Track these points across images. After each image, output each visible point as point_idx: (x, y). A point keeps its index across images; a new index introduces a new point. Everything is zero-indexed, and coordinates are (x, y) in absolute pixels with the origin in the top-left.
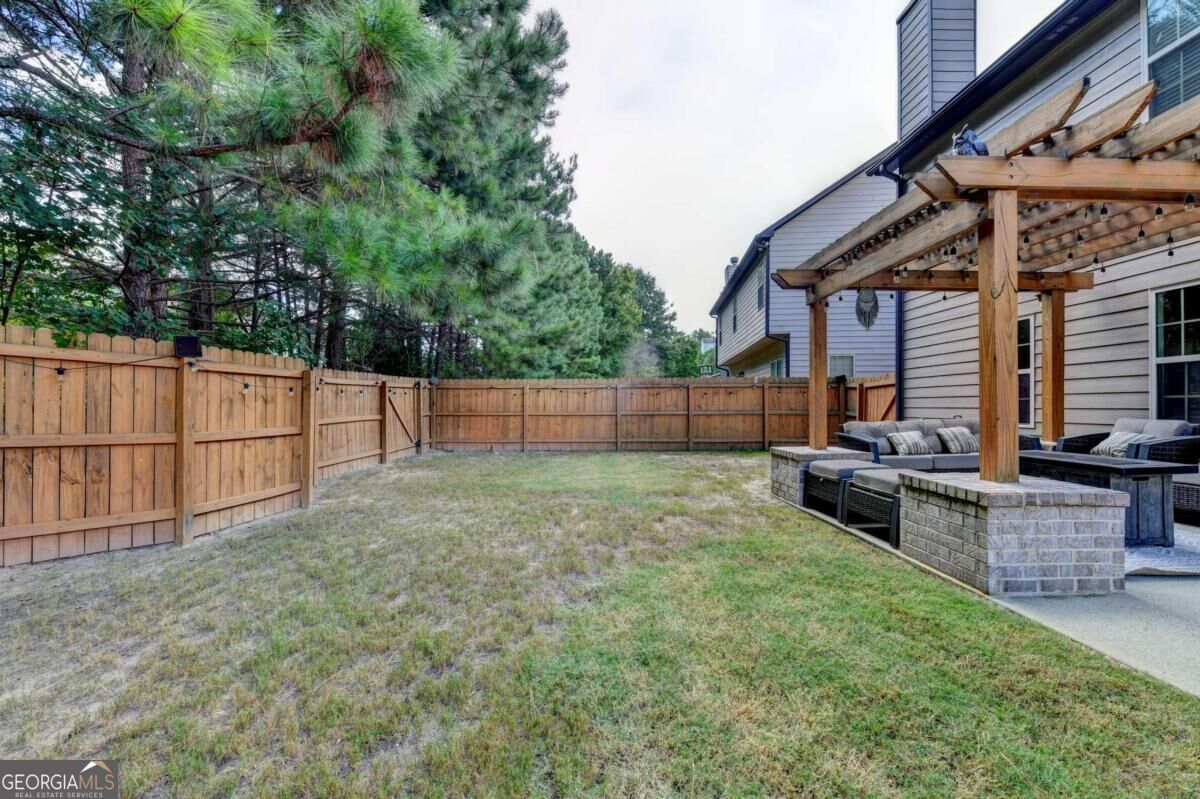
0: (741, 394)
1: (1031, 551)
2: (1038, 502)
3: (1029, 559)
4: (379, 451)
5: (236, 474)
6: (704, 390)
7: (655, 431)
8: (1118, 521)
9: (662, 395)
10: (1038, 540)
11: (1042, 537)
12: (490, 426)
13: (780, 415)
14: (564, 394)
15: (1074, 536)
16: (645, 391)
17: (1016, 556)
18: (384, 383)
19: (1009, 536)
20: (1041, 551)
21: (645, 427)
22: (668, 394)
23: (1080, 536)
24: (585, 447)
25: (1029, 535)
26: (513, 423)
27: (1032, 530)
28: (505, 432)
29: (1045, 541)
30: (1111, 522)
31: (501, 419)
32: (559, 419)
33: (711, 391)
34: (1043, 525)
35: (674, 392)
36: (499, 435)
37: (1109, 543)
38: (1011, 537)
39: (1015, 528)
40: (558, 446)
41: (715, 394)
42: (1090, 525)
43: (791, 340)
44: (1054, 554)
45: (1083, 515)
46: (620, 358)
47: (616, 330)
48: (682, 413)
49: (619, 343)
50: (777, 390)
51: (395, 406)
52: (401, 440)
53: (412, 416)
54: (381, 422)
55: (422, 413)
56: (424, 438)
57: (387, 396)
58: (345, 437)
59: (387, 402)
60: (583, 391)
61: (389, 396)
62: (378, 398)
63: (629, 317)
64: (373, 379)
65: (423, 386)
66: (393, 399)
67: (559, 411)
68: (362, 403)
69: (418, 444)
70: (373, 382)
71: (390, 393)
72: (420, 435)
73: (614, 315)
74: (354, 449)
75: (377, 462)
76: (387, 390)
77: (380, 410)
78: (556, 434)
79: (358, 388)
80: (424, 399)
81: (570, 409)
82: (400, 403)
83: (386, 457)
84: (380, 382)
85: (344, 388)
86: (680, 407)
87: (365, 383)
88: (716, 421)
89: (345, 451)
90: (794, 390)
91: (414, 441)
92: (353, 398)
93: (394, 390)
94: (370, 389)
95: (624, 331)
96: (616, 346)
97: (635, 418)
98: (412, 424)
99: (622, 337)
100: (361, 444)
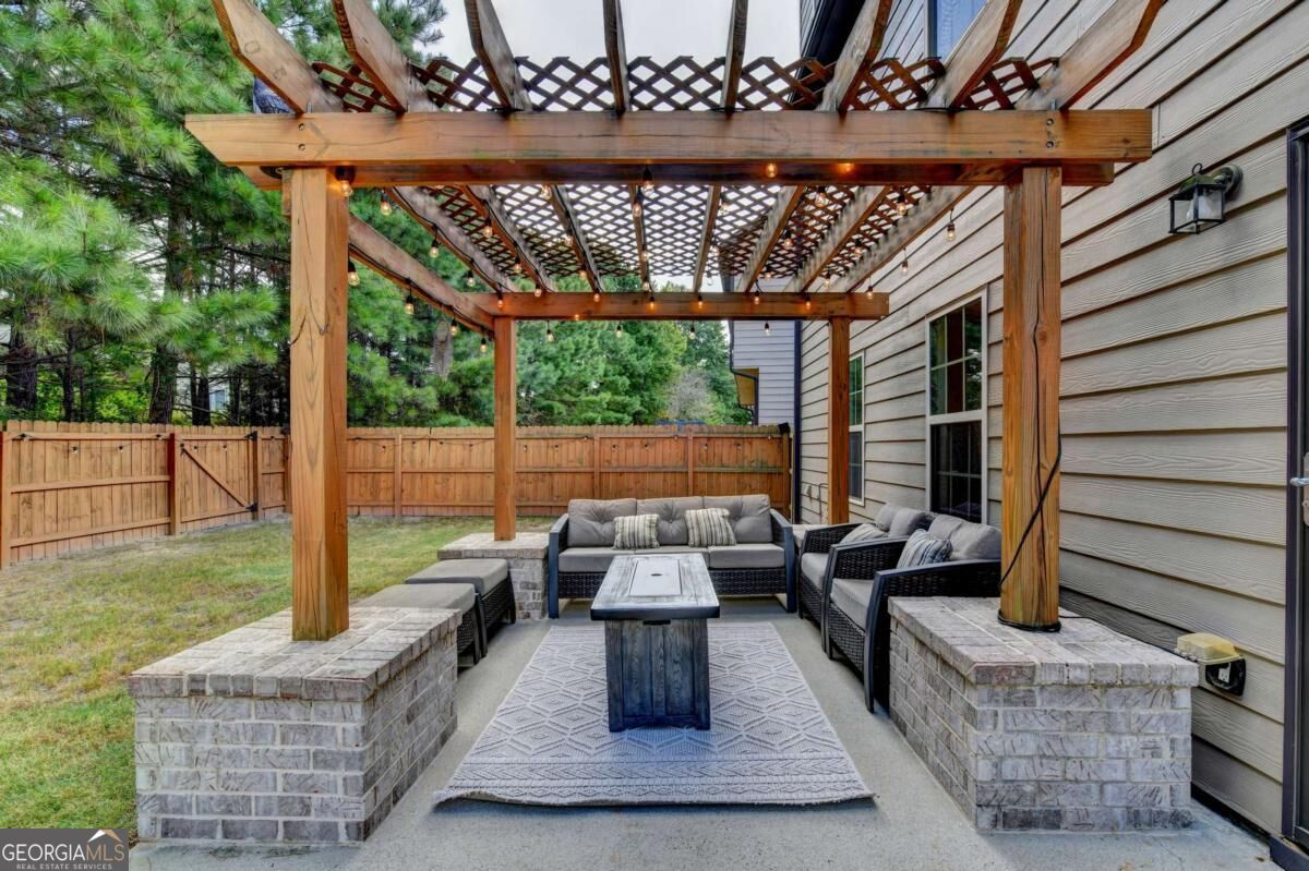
0: (659, 446)
1: (208, 772)
2: (209, 690)
3: (203, 785)
4: (164, 520)
6: (615, 442)
7: (556, 493)
8: (350, 726)
9: (564, 447)
10: (218, 753)
11: (226, 747)
12: (356, 485)
13: (710, 473)
14: (445, 447)
15: (278, 747)
16: (543, 443)
17: (182, 779)
18: (172, 436)
19: (170, 745)
20: (223, 771)
21: (543, 487)
22: (572, 445)
23: (289, 748)
24: (471, 512)
25: (205, 745)
26: (384, 481)
27: (208, 736)
28: (375, 494)
29: (230, 756)
30: (340, 726)
31: (370, 476)
32: (440, 477)
33: (623, 443)
34: (228, 728)
35: (578, 442)
36: (369, 498)
37: (337, 763)
38: (175, 748)
39: (181, 733)
40: (438, 511)
41: (629, 446)
42: (306, 730)
43: (761, 377)
44: (244, 778)
45: (292, 713)
46: (660, 395)
47: (649, 361)
48: (588, 470)
49: (658, 376)
50: (705, 441)
51: (202, 463)
52: (217, 504)
53: (243, 474)
54: (170, 485)
55: (260, 470)
56: (265, 500)
57: (178, 451)
58: (85, 507)
59: (180, 459)
60: (468, 442)
61: (184, 451)
62: (162, 454)
63: (669, 346)
64: (150, 431)
65: (268, 436)
66: (194, 453)
67: (440, 466)
68: (127, 461)
69: (254, 509)
70: (153, 435)
71: (187, 447)
72: (256, 497)
73: (650, 343)
74: (108, 519)
75: (159, 533)
76: (177, 444)
77: (170, 468)
78: (436, 495)
79: (118, 444)
80: (271, 453)
81: (453, 464)
82: (213, 459)
83: (179, 526)
84: (166, 435)
85: (84, 444)
86: (585, 463)
87: (134, 436)
88: (629, 480)
89: (86, 522)
90: (726, 442)
91: (246, 504)
92: (106, 456)
93: (200, 444)
94: (145, 444)
95: (663, 362)
96: (655, 380)
97: (531, 476)
98: (244, 484)
99: (660, 370)
100: (123, 512)
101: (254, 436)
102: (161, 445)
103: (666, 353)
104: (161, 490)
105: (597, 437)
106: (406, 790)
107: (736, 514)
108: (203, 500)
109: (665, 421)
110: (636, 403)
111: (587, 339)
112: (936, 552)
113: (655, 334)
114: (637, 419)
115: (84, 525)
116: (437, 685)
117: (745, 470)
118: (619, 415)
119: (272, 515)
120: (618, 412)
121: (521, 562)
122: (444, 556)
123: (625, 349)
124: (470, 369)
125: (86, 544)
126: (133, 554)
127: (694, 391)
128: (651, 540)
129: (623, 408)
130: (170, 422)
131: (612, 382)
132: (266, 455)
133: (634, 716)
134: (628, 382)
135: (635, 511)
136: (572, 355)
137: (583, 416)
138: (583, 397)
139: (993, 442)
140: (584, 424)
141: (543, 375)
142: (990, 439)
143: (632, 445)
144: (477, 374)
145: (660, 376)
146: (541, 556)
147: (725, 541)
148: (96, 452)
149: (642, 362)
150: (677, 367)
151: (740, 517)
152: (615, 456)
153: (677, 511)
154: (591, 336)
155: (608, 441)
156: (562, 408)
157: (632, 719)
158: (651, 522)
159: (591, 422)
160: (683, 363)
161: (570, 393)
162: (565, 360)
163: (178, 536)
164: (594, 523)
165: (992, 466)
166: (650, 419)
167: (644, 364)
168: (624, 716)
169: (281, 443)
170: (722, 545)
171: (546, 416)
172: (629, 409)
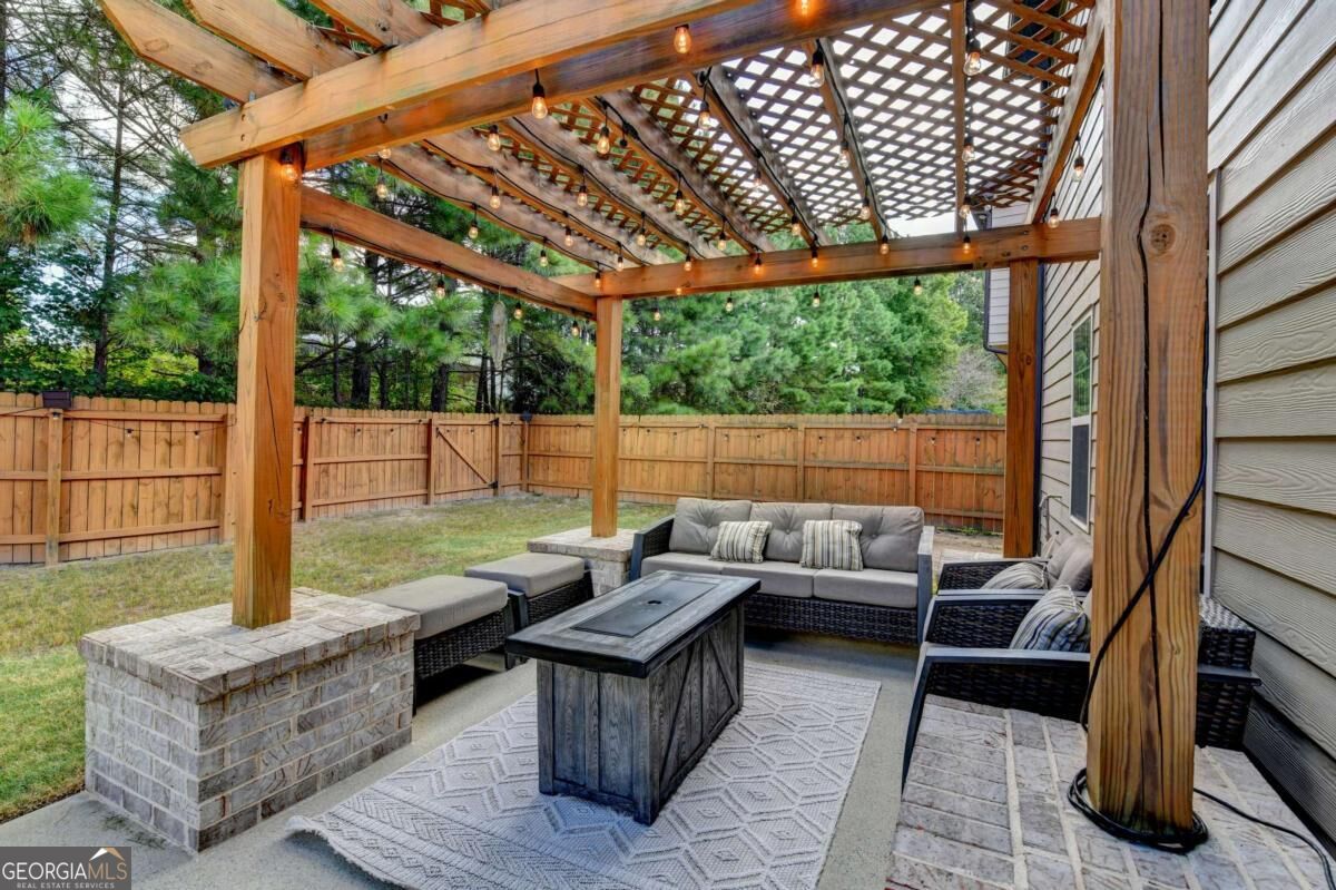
0: (874, 438)
1: (118, 739)
4: (422, 491)
5: (127, 509)
6: (822, 433)
8: (192, 727)
9: (767, 437)
10: (124, 724)
11: (127, 721)
13: (939, 473)
14: (652, 435)
16: (745, 433)
17: (106, 741)
18: (431, 421)
20: (126, 743)
22: (774, 435)
25: (117, 713)
29: (129, 729)
30: (186, 724)
33: (831, 434)
34: (128, 702)
35: (781, 432)
37: (185, 761)
39: (106, 697)
41: (837, 438)
45: (161, 701)
46: (931, 380)
47: (917, 341)
48: (793, 463)
49: (929, 358)
50: (933, 434)
51: (453, 444)
52: (465, 481)
53: (487, 455)
54: (428, 461)
55: (501, 452)
56: (504, 479)
57: (434, 434)
58: (365, 476)
59: (435, 440)
60: (673, 431)
61: (439, 434)
62: (423, 436)
63: (942, 324)
64: (414, 417)
65: (508, 422)
66: (447, 436)
67: (647, 454)
68: (397, 442)
69: (495, 486)
70: (415, 420)
71: (441, 430)
72: (497, 475)
73: (919, 321)
74: (381, 489)
75: (417, 503)
76: (434, 428)
77: (428, 448)
78: (642, 483)
79: (389, 427)
80: (511, 437)
81: (658, 453)
82: (463, 442)
83: (433, 498)
84: (426, 420)
85: (366, 427)
86: (789, 454)
87: (402, 421)
88: (838, 477)
89: (365, 489)
90: (961, 436)
91: (489, 482)
92: (382, 436)
93: (454, 428)
94: (410, 427)
95: (934, 342)
96: (924, 363)
97: (732, 468)
98: (487, 463)
99: (932, 350)
100: (392, 483)
101: (496, 422)
102: (422, 428)
103: (940, 332)
104: (420, 466)
105: (801, 427)
106: (290, 804)
107: (871, 530)
108: (454, 475)
109: (939, 409)
110: (899, 389)
111: (836, 320)
112: (1058, 630)
113: (926, 311)
114: (901, 407)
115: (363, 492)
116: (368, 694)
117: (987, 471)
118: (878, 403)
119: (511, 494)
120: (879, 399)
121: (601, 563)
122: (533, 548)
123: (887, 330)
124: (688, 357)
125: (364, 508)
126: (390, 519)
127: (978, 375)
128: (752, 553)
129: (884, 395)
130: (445, 411)
131: (872, 366)
132: (507, 438)
133: (565, 780)
134: (890, 366)
135: (747, 517)
136: (818, 339)
137: (831, 403)
138: (833, 384)
139: (1223, 446)
140: (832, 412)
141: (777, 361)
142: (1218, 441)
143: (842, 436)
144: (695, 361)
145: (930, 358)
146: (624, 558)
147: (846, 564)
148: (375, 434)
149: (909, 343)
150: (952, 347)
151: (877, 535)
152: (822, 448)
153: (797, 519)
154: (840, 317)
155: (814, 432)
156: (806, 396)
157: (563, 784)
158: (758, 531)
159: (839, 411)
160: (964, 342)
161: (817, 378)
162: (809, 344)
163: (432, 506)
164: (698, 527)
165: (1220, 490)
166: (919, 407)
167: (909, 346)
168: (554, 778)
169: (519, 428)
170: (841, 568)
171: (789, 404)
172: (891, 396)
